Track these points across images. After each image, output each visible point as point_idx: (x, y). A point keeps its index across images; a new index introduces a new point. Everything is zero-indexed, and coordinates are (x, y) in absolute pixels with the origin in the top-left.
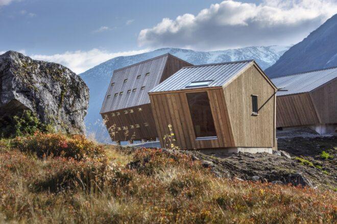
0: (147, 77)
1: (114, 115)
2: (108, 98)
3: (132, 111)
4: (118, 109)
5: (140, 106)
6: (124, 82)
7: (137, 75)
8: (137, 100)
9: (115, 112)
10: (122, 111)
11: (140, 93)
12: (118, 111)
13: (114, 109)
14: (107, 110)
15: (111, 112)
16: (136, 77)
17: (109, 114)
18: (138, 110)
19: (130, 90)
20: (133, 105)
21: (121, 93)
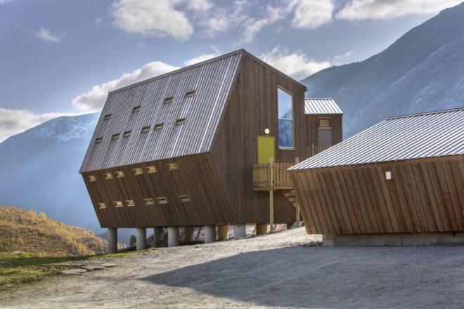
0: (190, 100)
1: (109, 176)
2: (96, 143)
3: (152, 169)
4: (121, 164)
5: (174, 160)
6: (133, 112)
7: (164, 97)
8: (167, 147)
9: (114, 171)
10: (128, 169)
11: (174, 131)
12: (120, 168)
13: (111, 165)
14: (97, 166)
15: (105, 171)
16: (161, 101)
17: (100, 174)
18: (168, 167)
19: (147, 128)
20: (155, 157)
21: (125, 133)
